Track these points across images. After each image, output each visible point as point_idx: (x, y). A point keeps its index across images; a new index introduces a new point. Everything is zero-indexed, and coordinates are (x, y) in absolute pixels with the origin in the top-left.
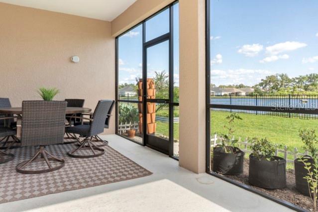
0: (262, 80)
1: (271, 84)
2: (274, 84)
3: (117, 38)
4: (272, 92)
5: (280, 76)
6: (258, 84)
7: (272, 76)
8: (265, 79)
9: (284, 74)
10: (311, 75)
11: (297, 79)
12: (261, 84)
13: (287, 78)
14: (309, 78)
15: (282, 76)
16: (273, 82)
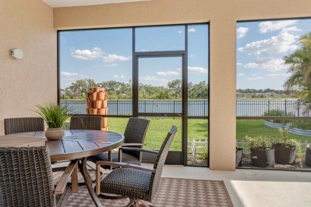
0: (73, 84)
1: (81, 87)
2: (83, 88)
3: (58, 31)
4: (81, 96)
5: (88, 81)
6: (69, 87)
7: (81, 81)
8: (75, 83)
9: (91, 79)
10: (111, 82)
11: (101, 84)
12: (71, 88)
13: (93, 83)
14: (110, 84)
15: (89, 81)
16: (82, 86)
